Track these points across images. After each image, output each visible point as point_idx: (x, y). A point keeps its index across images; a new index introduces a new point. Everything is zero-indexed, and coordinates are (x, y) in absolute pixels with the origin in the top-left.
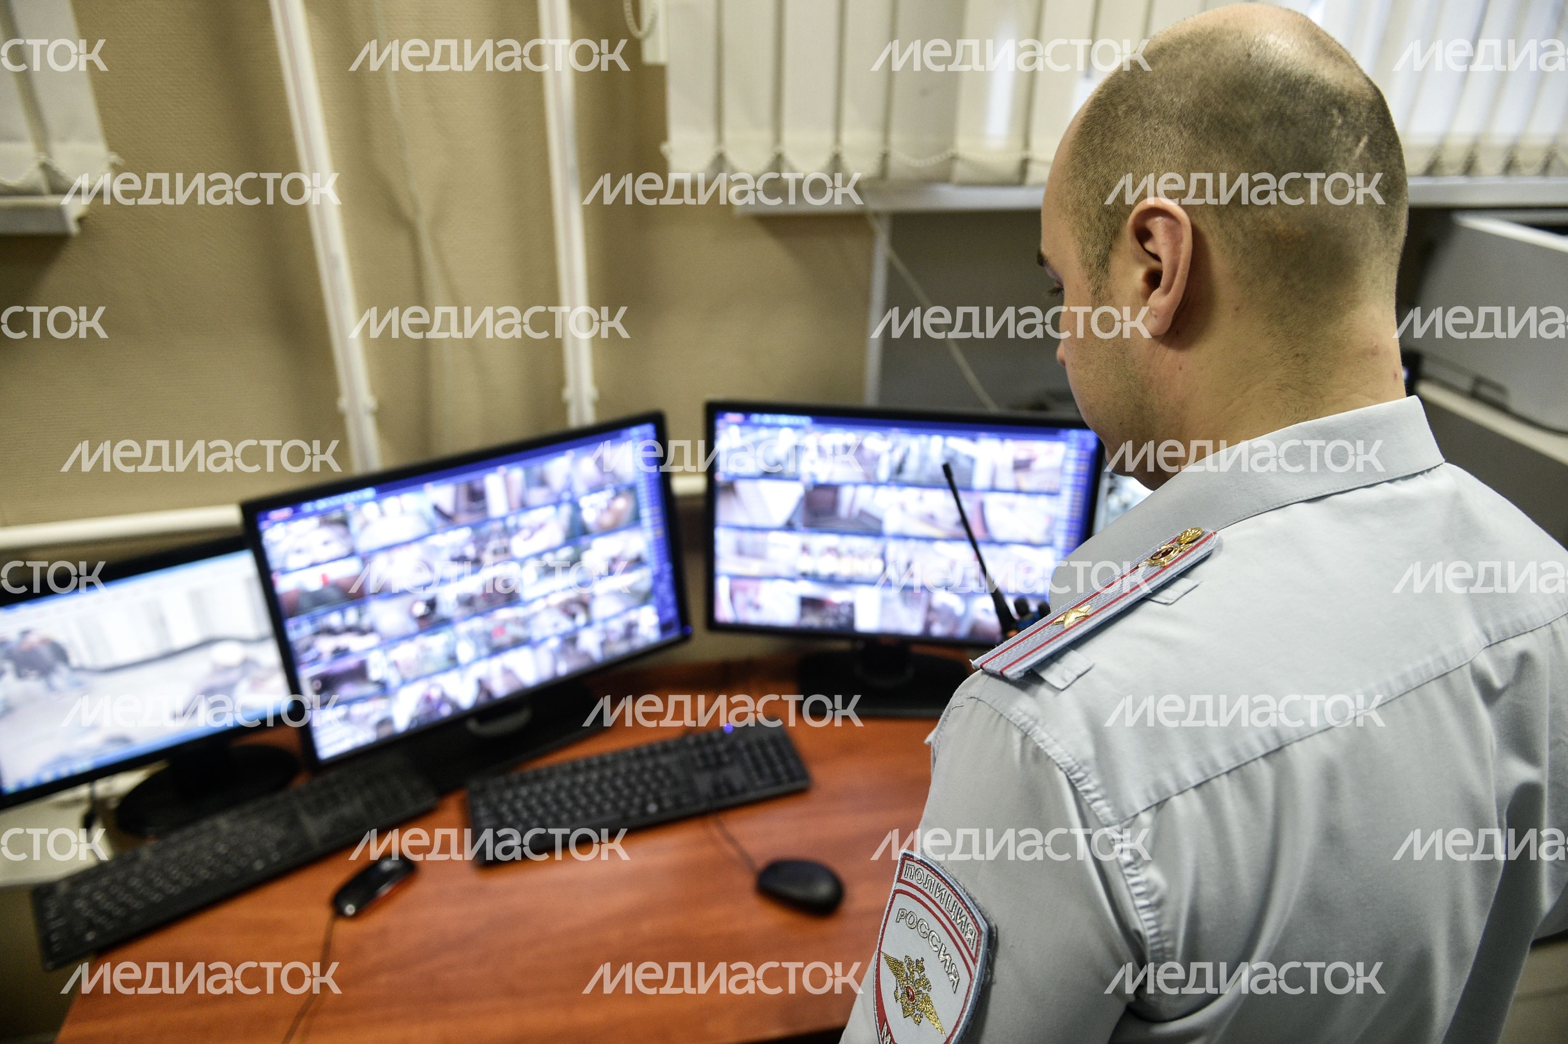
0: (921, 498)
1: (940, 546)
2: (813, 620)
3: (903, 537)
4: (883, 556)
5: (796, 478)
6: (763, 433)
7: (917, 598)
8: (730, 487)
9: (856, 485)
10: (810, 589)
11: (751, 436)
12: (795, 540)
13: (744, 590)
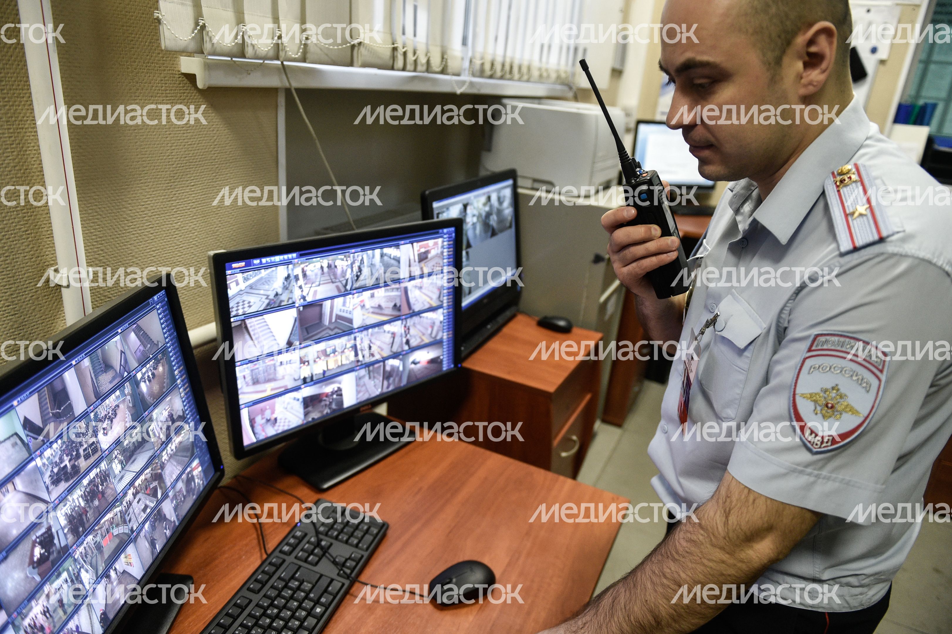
0: (372, 296)
1: (387, 327)
2: (315, 415)
3: (366, 328)
4: (355, 347)
5: (292, 306)
6: (264, 273)
7: (377, 370)
8: (243, 327)
9: (332, 298)
10: (308, 391)
11: (254, 277)
12: (295, 356)
13: (262, 411)
